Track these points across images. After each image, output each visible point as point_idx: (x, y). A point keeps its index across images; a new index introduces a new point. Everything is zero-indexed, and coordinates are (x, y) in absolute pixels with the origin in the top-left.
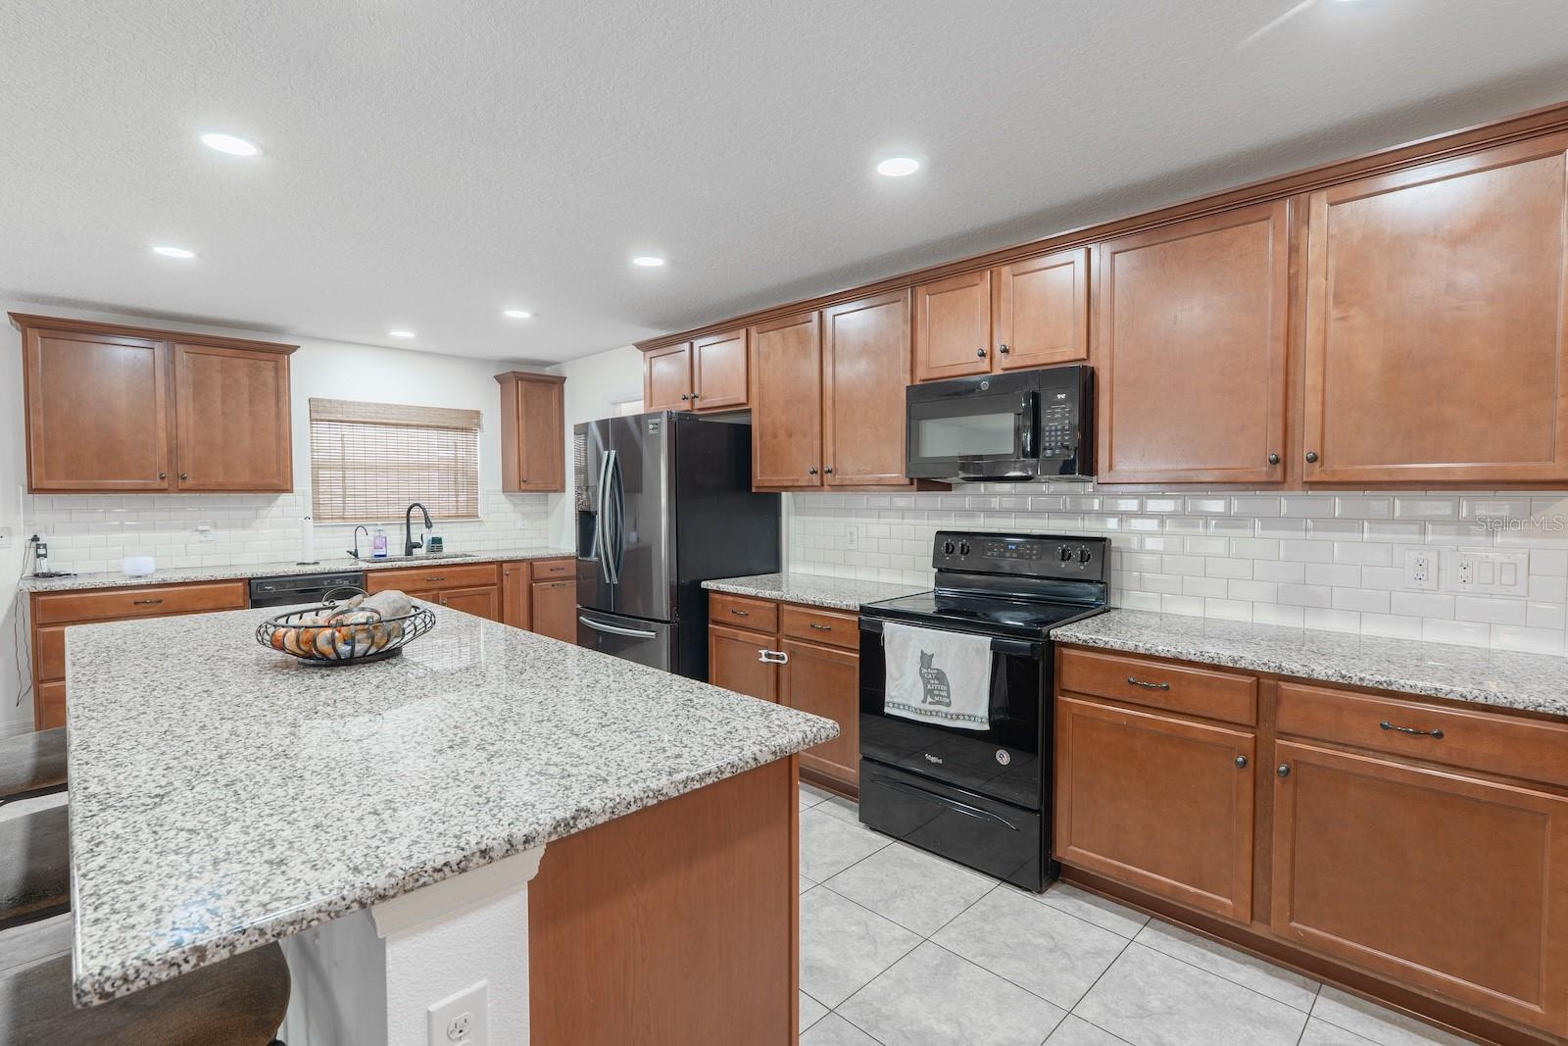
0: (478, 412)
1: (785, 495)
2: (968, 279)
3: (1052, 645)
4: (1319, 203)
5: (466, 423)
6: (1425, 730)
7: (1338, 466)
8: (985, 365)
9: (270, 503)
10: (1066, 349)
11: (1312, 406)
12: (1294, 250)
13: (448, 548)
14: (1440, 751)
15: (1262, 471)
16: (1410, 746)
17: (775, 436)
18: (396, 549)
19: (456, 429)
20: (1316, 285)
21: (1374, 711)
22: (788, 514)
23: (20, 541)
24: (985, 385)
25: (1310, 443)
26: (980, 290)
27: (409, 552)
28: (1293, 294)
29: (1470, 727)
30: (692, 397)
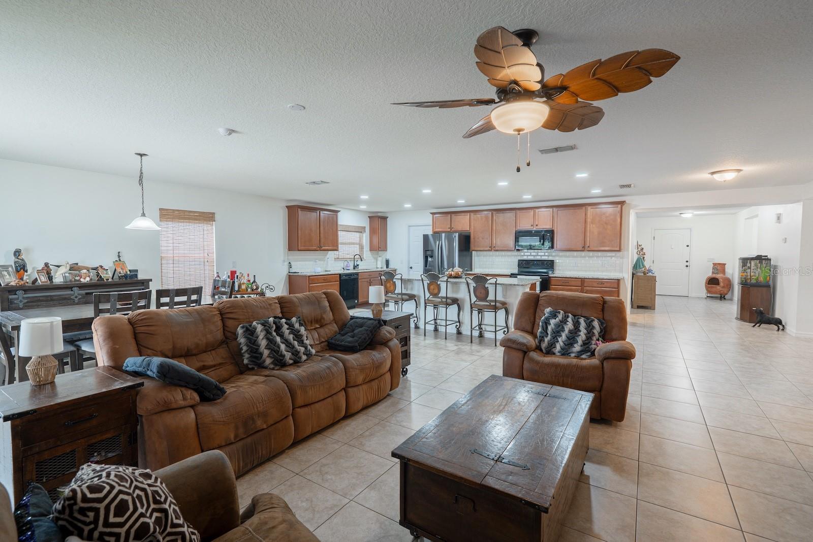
0: (365, 227)
1: (473, 252)
2: (529, 211)
3: (550, 277)
4: (589, 208)
5: (360, 230)
6: (602, 283)
7: (592, 248)
8: (532, 228)
9: (327, 254)
10: (548, 226)
11: (588, 239)
12: (586, 214)
13: (360, 267)
14: (603, 286)
15: (581, 249)
16: (601, 286)
17: (478, 238)
18: (352, 267)
19: (355, 232)
20: (589, 220)
21: (596, 282)
22: (474, 256)
23: (286, 264)
24: (533, 232)
25: (588, 245)
26: (532, 212)
27: (354, 269)
28: (586, 222)
29: (607, 282)
30: (451, 228)
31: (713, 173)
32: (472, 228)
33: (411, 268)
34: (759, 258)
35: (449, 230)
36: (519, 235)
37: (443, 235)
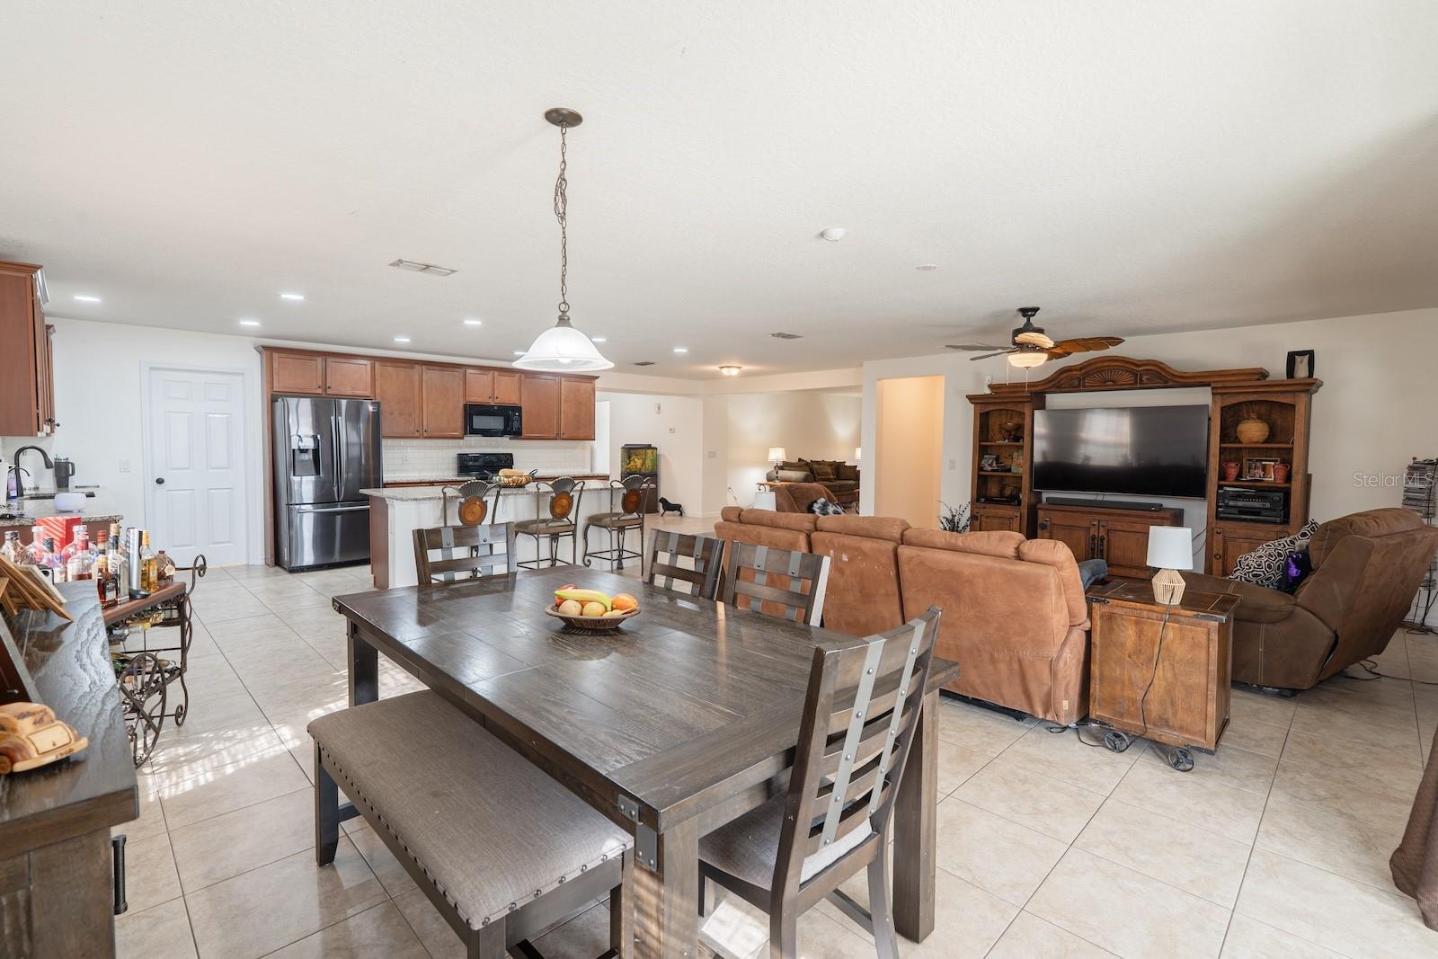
2: (484, 372)
8: (490, 401)
10: (515, 401)
11: (563, 423)
12: (559, 388)
15: (554, 436)
20: (563, 397)
25: (563, 431)
26: (489, 376)
28: (559, 398)
30: (326, 388)
31: (722, 368)
32: (378, 391)
33: (160, 481)
34: (649, 447)
35: (319, 391)
36: (472, 411)
37: (344, 402)
